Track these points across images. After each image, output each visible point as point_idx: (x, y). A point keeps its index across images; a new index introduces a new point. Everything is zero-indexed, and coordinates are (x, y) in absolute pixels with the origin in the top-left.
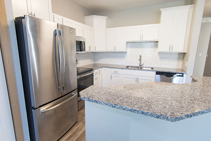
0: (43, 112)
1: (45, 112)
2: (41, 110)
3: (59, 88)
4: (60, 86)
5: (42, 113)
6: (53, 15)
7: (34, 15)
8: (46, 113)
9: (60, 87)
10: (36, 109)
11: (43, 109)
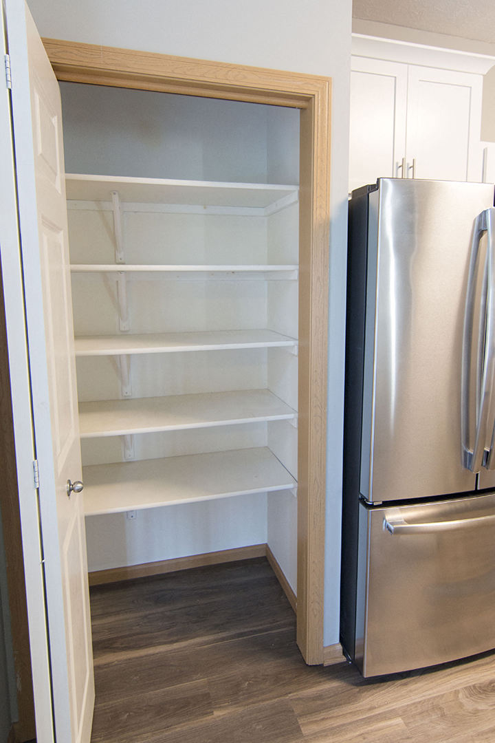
0: (392, 527)
1: (398, 531)
2: (388, 517)
3: (465, 453)
4: (471, 445)
5: (390, 530)
6: (485, 151)
7: (413, 167)
8: (403, 537)
9: (470, 451)
10: (372, 506)
11: (395, 516)
